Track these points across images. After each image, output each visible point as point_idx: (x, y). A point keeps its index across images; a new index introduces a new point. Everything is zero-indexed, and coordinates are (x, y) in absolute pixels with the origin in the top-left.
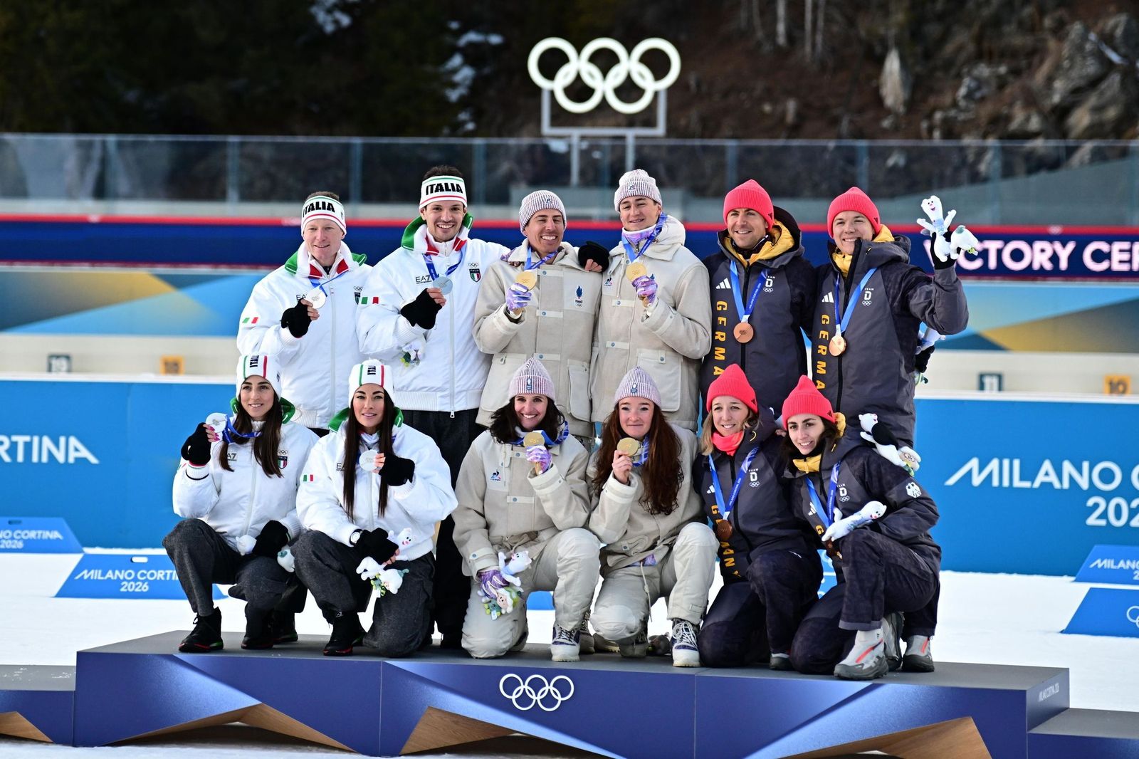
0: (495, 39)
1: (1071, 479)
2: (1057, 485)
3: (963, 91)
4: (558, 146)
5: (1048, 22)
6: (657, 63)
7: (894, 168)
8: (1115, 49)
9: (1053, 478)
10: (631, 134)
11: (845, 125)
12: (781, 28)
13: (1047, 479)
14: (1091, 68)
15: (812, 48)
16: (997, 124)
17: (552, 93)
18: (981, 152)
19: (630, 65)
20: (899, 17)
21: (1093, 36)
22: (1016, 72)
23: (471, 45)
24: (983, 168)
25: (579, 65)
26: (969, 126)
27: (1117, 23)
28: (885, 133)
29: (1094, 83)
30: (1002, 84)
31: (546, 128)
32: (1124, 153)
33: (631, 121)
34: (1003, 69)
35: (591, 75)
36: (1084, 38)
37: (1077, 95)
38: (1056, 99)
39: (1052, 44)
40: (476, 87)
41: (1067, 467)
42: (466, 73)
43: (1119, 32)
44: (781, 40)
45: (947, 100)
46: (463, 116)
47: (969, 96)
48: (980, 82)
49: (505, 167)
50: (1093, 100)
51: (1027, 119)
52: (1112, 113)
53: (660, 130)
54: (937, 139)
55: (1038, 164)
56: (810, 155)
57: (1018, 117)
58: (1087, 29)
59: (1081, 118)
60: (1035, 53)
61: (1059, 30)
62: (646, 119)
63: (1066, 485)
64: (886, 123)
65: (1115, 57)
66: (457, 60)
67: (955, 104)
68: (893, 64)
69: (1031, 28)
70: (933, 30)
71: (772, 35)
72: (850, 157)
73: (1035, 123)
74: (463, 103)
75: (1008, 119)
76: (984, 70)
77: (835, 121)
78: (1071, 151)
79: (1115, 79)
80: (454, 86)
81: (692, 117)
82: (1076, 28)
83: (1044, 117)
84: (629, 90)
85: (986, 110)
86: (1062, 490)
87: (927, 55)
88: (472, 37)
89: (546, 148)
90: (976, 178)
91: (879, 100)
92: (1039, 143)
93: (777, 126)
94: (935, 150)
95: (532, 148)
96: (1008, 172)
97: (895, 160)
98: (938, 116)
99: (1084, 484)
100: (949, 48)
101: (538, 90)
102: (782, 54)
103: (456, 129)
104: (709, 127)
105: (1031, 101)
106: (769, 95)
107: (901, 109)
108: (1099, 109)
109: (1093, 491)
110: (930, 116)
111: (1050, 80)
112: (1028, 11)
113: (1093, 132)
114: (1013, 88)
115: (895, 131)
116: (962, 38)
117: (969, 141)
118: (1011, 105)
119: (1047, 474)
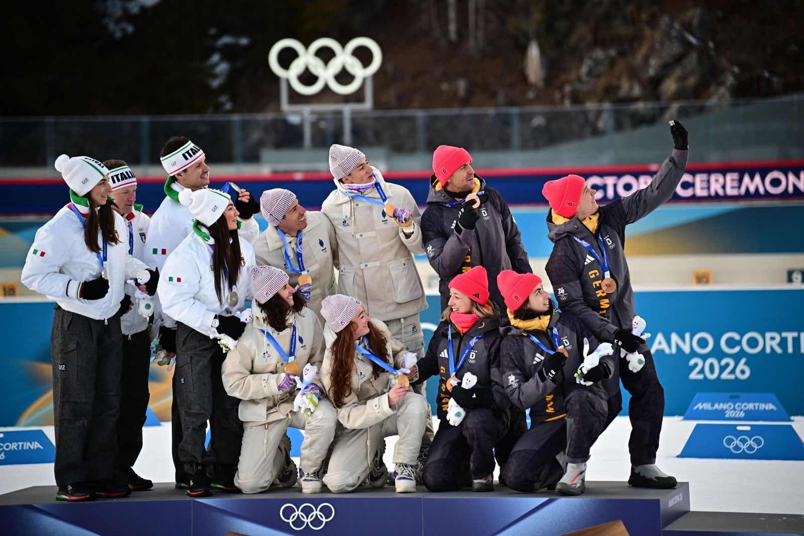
0: (244, 41)
1: (678, 347)
2: (667, 351)
3: (584, 69)
4: (294, 119)
5: (644, 16)
6: (363, 56)
7: (538, 129)
8: (693, 35)
9: (664, 346)
10: (347, 109)
11: (501, 98)
12: (452, 27)
13: (660, 347)
14: (676, 48)
15: (475, 41)
16: (610, 93)
17: (288, 81)
18: (599, 113)
19: (344, 58)
20: (537, 16)
21: (677, 26)
22: (622, 54)
23: (227, 46)
24: (601, 125)
25: (307, 58)
26: (590, 95)
27: (694, 14)
28: (530, 102)
29: (678, 60)
30: (612, 63)
31: (285, 106)
32: (702, 110)
33: (347, 99)
34: (613, 52)
35: (316, 66)
36: (671, 27)
37: (666, 69)
38: (652, 72)
39: (648, 32)
40: (232, 77)
41: (674, 338)
42: (223, 67)
43: (695, 22)
44: (453, 35)
45: (573, 76)
46: (223, 98)
47: (589, 73)
48: (597, 62)
49: (256, 136)
50: (678, 72)
51: (631, 88)
52: (692, 81)
53: (368, 105)
54: (568, 105)
55: (639, 121)
56: (477, 120)
57: (626, 87)
58: (672, 20)
59: (670, 86)
60: (635, 40)
61: (653, 22)
62: (358, 97)
63: (674, 350)
64: (531, 95)
65: (693, 40)
66: (216, 58)
67: (579, 79)
68: (534, 52)
69: (632, 21)
70: (562, 25)
71: (446, 32)
72: (506, 121)
73: (637, 91)
74: (222, 89)
75: (617, 88)
76: (599, 54)
77: (493, 95)
78: (663, 110)
79: (693, 56)
80: (215, 76)
81: (391, 95)
82: (665, 20)
83: (643, 86)
84: (344, 77)
85: (602, 83)
86: (671, 355)
87: (559, 44)
88: (226, 40)
89: (285, 122)
90: (596, 132)
91: (524, 78)
92: (640, 106)
93: (452, 100)
94: (566, 114)
95: (275, 122)
96: (619, 126)
97: (538, 121)
98: (568, 89)
99: (687, 349)
100: (574, 38)
101: (276, 79)
102: (454, 47)
103: (218, 108)
104: (404, 102)
105: (634, 74)
106: (447, 77)
107: (540, 84)
108: (682, 79)
109: (693, 354)
110: (561, 88)
111: (646, 59)
112: (630, 9)
113: (679, 95)
114: (621, 66)
115: (537, 100)
116: (583, 31)
117: (591, 106)
118: (619, 78)
119: (660, 343)
